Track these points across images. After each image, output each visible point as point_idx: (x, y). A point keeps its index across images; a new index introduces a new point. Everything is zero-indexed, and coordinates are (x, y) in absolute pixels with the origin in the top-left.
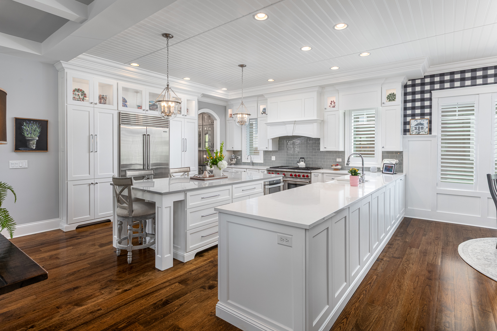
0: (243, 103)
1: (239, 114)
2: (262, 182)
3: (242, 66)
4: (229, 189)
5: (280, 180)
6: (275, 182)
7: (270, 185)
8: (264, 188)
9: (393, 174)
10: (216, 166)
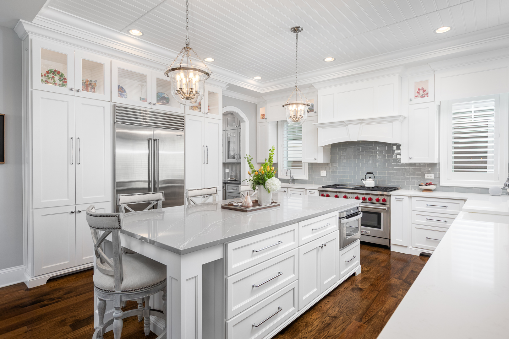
1: (292, 104)
2: (337, 214)
3: (296, 30)
4: (294, 230)
5: (358, 208)
6: (352, 212)
7: (347, 217)
8: (340, 222)
10: (262, 186)
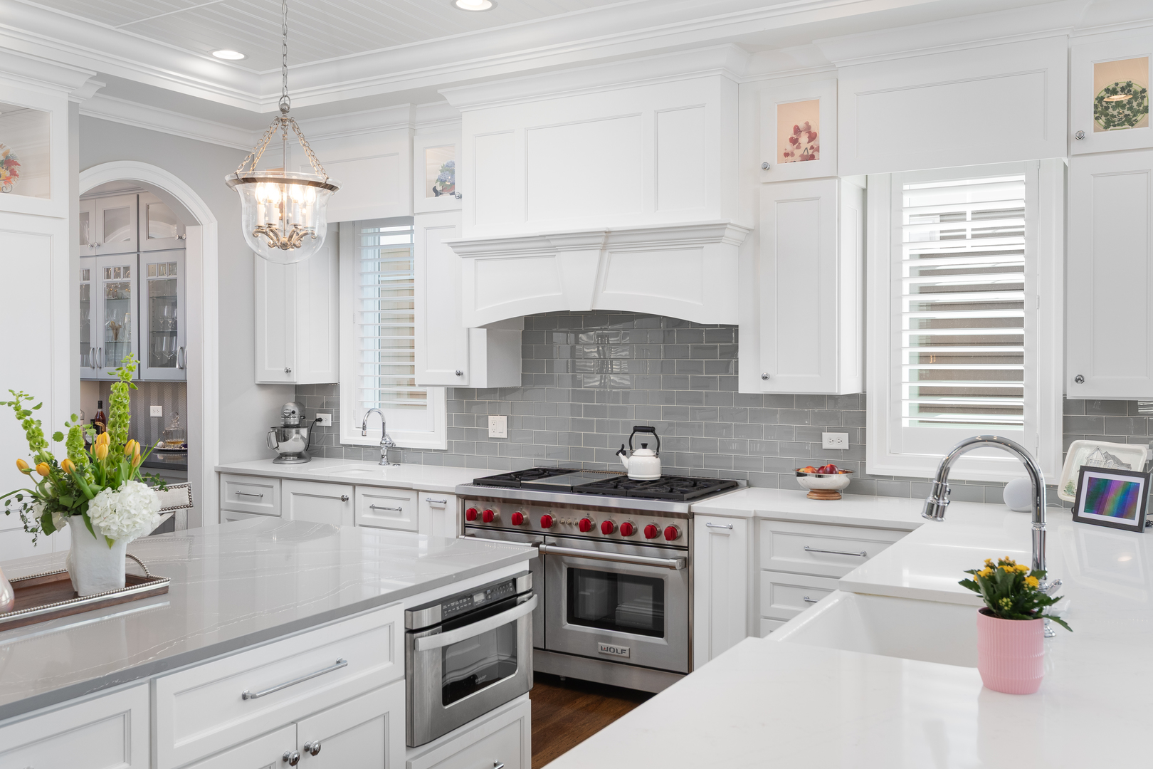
0: (289, 116)
2: (395, 615)
5: (514, 581)
6: (479, 599)
7: (449, 624)
8: (411, 647)
9: (1139, 529)
10: (78, 519)
